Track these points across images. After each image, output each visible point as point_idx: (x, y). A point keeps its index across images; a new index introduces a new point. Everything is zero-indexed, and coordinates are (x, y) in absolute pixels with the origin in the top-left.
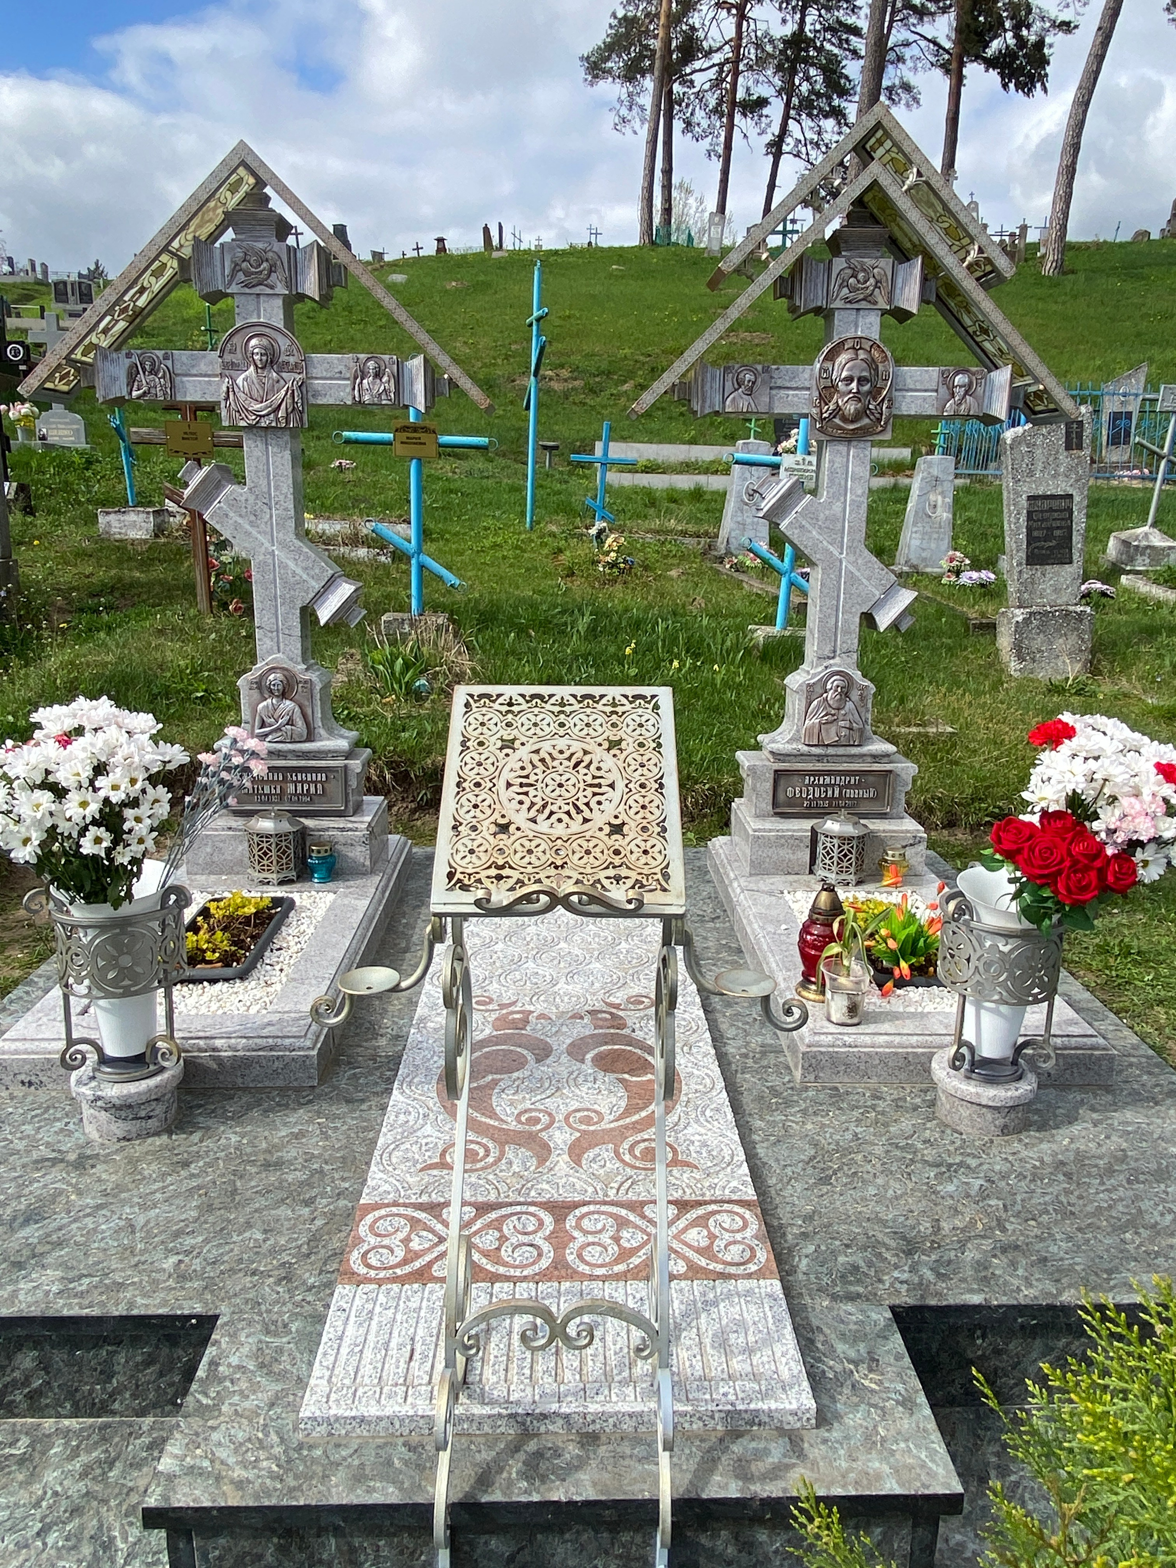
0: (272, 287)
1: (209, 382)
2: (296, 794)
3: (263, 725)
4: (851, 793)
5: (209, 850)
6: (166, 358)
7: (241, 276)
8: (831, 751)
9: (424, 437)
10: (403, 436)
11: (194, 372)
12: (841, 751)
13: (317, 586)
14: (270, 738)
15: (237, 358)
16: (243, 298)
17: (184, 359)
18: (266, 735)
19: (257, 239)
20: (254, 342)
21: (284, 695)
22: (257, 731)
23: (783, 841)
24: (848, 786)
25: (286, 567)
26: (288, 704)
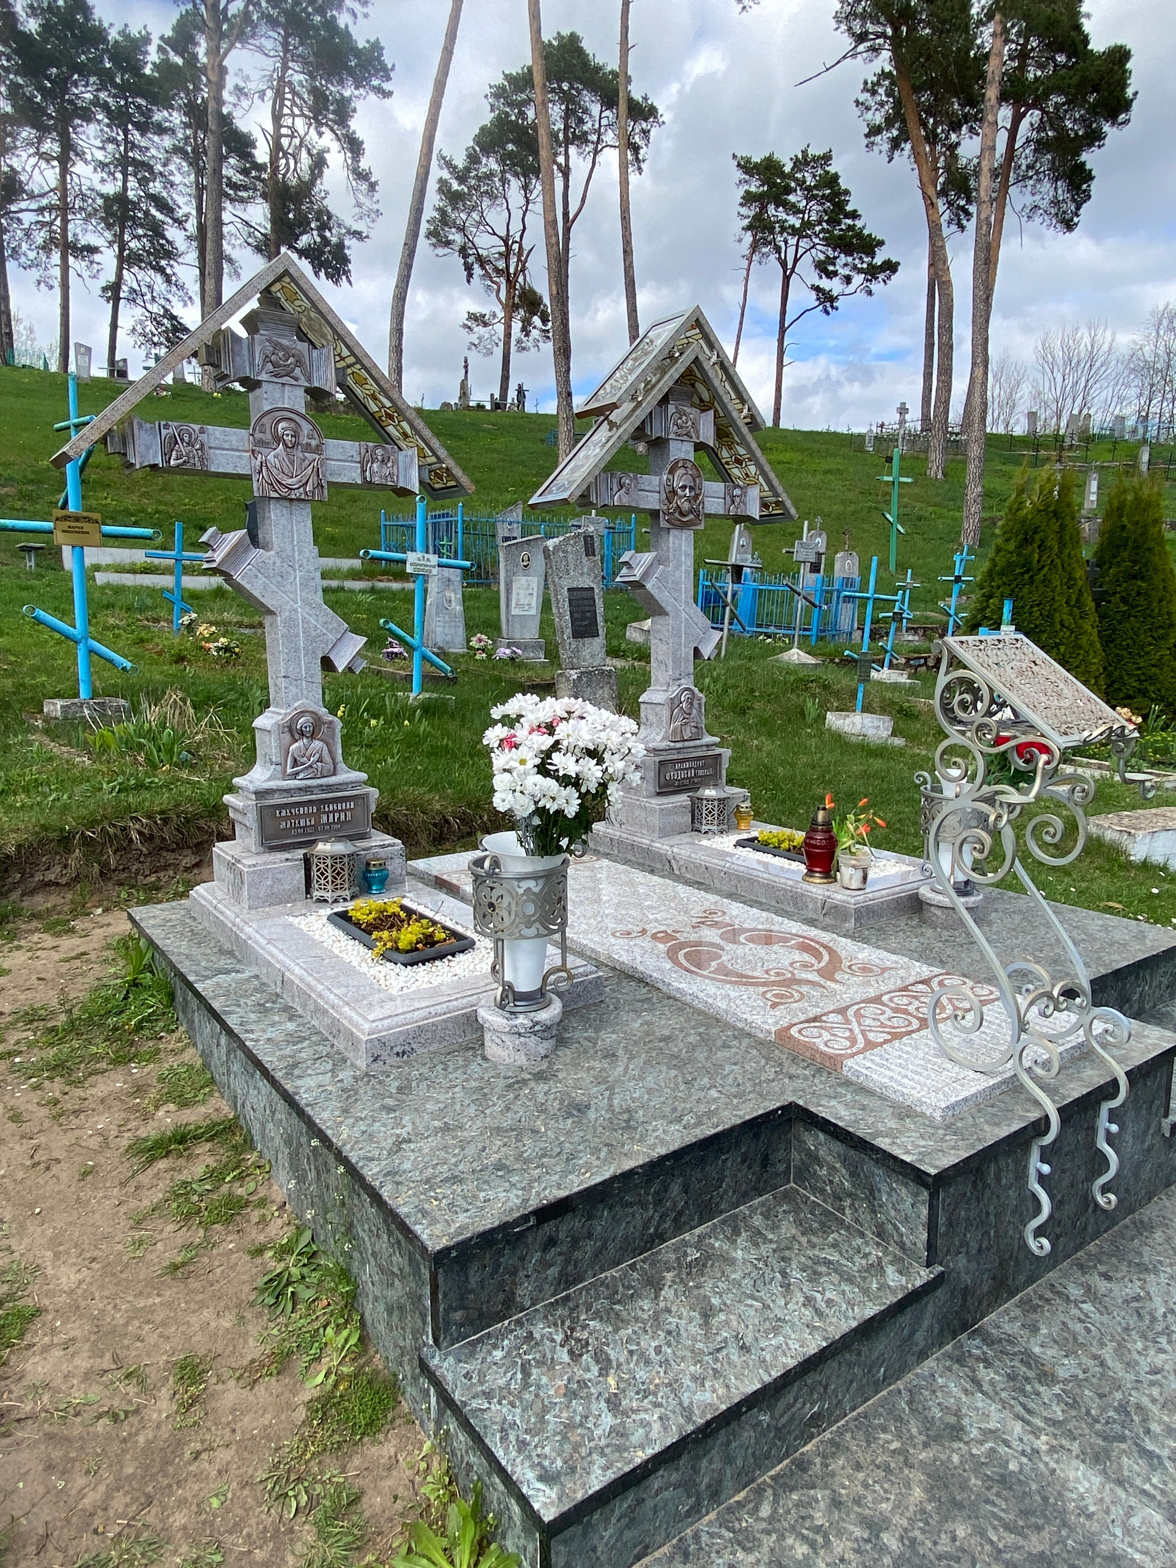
0: (296, 379)
1: (240, 457)
2: (328, 823)
3: (295, 763)
4: (701, 772)
5: (269, 883)
6: (202, 431)
7: (269, 366)
8: (687, 744)
9: (87, 526)
10: (65, 525)
11: (226, 446)
12: (692, 743)
13: (332, 637)
14: (301, 776)
15: (268, 437)
16: (270, 386)
17: (217, 434)
18: (297, 773)
19: (284, 336)
20: (281, 426)
21: (312, 737)
22: (289, 771)
23: (675, 811)
24: (699, 768)
25: (308, 622)
26: (317, 744)
